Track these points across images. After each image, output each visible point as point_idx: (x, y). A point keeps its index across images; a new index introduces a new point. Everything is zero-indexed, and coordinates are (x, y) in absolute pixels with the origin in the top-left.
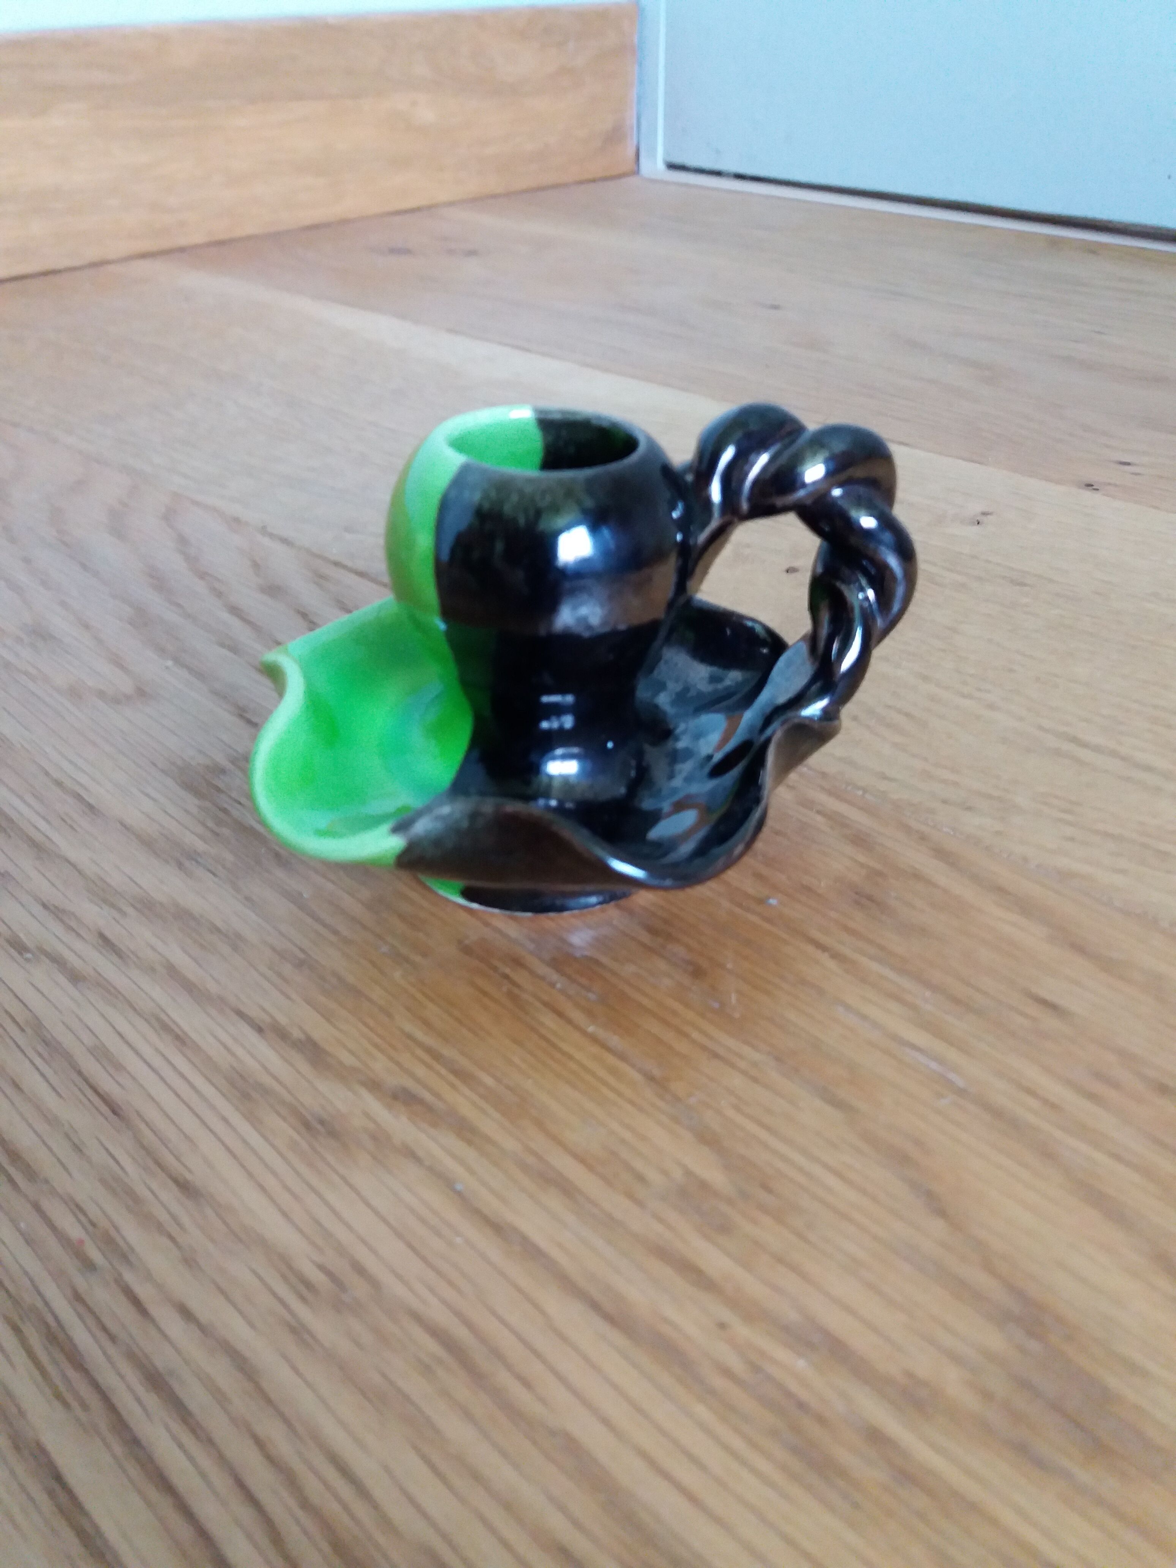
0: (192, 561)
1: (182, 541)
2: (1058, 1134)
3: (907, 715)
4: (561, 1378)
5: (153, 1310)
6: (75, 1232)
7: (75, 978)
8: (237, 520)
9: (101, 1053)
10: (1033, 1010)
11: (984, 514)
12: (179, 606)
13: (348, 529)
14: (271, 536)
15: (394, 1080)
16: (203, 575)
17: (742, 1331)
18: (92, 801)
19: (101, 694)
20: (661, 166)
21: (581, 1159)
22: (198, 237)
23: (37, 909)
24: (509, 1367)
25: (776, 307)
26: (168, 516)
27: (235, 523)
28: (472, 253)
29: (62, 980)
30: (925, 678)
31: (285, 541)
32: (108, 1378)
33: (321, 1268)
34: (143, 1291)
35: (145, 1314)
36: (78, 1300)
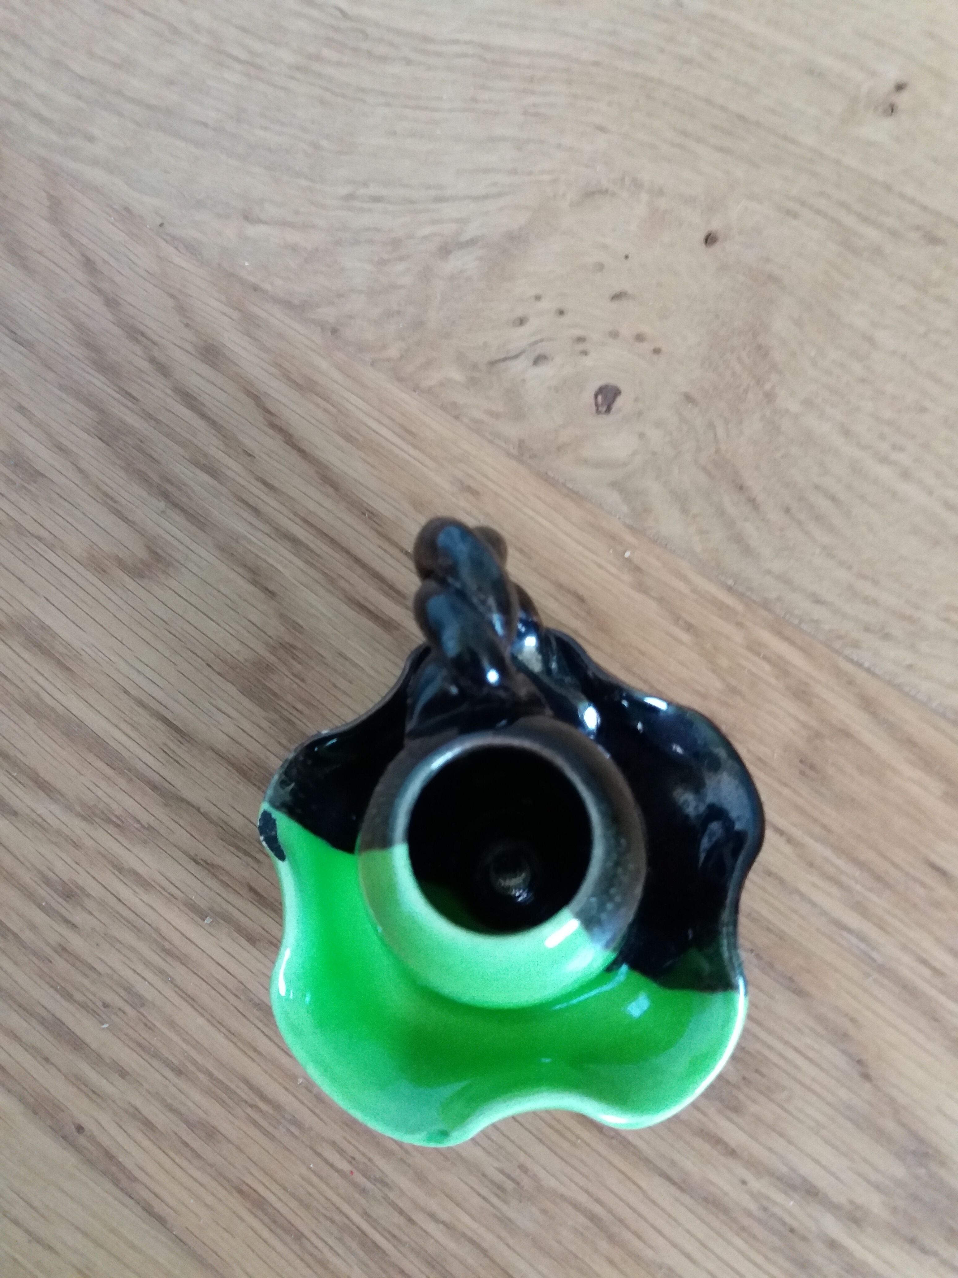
0: (113, 305)
1: (89, 266)
2: (943, 999)
4: (659, 1232)
5: (414, 1217)
6: (345, 1166)
8: (127, 212)
10: (931, 879)
11: (898, 89)
14: (174, 240)
16: (133, 333)
17: (756, 1184)
19: (121, 564)
24: (627, 1227)
26: (55, 212)
27: (129, 218)
29: (244, 942)
31: (191, 249)
33: (502, 1171)
34: (402, 1203)
35: (411, 1220)
36: (366, 1215)
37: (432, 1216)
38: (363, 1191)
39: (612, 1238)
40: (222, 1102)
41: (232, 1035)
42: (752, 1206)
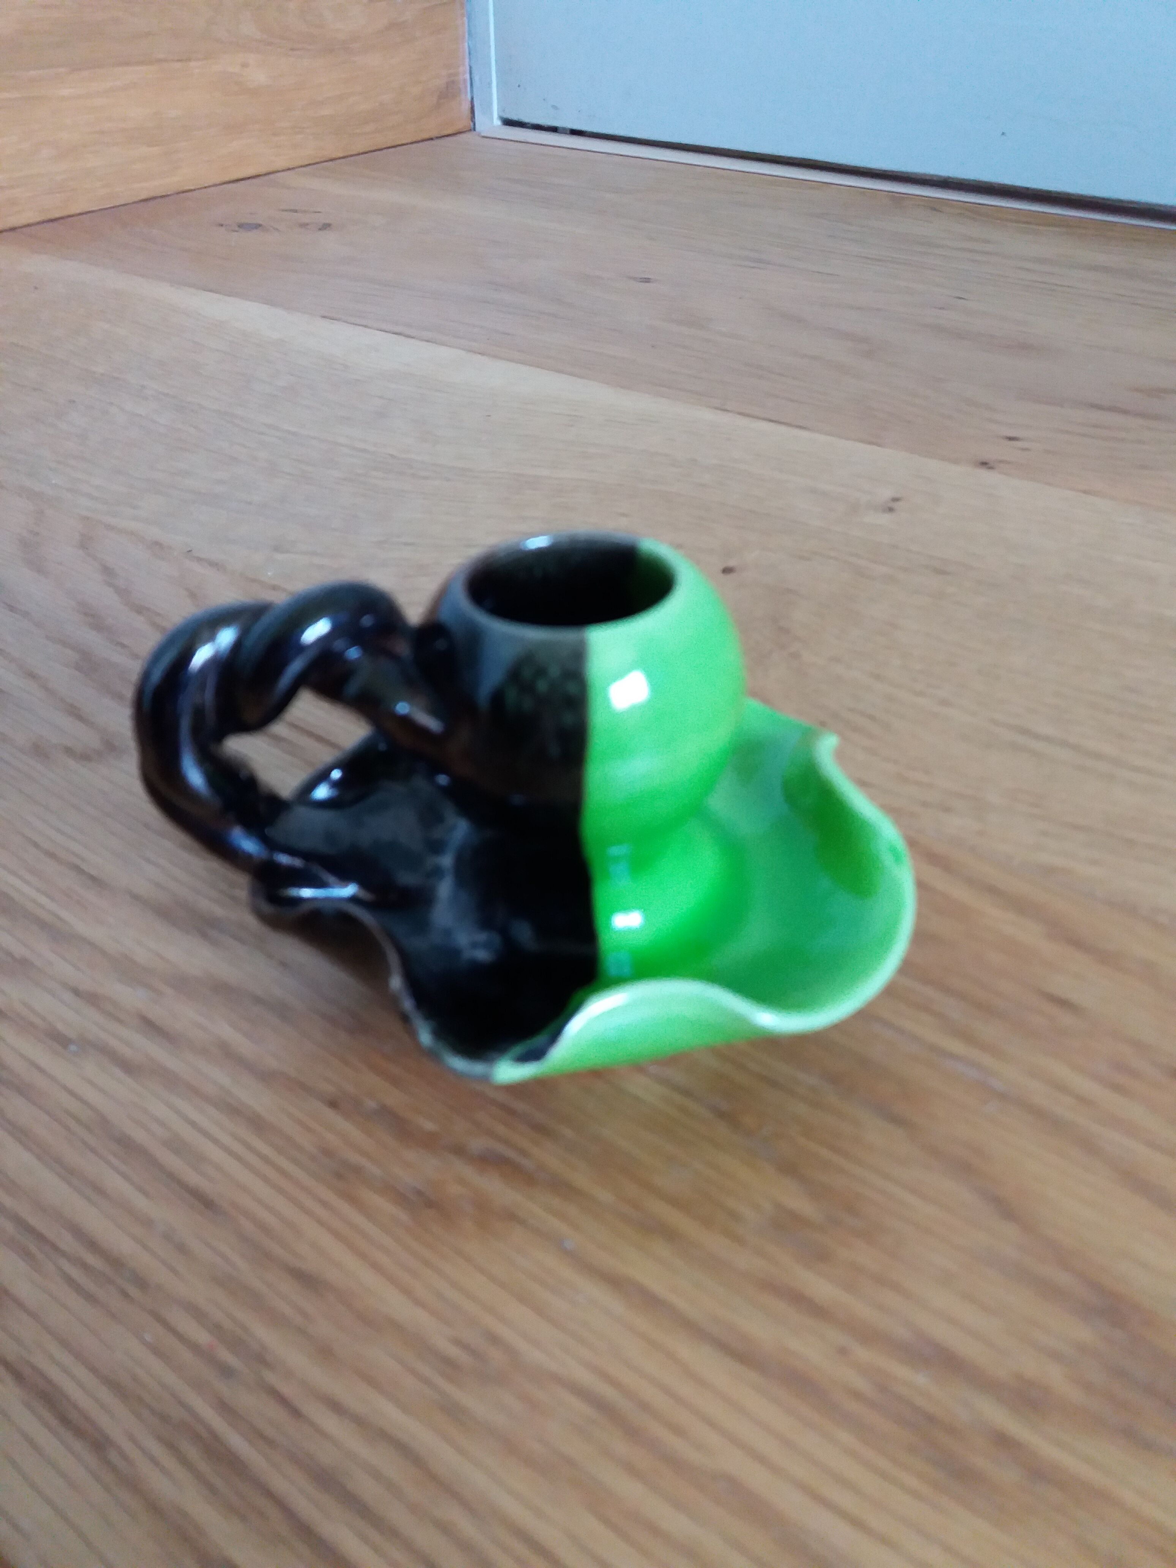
0: (123, 593)
1: (107, 571)
2: (1097, 1128)
3: (872, 718)
4: (711, 1424)
5: (304, 1408)
6: (203, 1337)
7: (128, 1067)
8: (157, 544)
9: (177, 1146)
10: (1049, 1009)
11: (896, 500)
12: (123, 646)
13: (277, 549)
14: (199, 560)
15: (478, 1144)
16: (140, 610)
17: (861, 1353)
18: (93, 872)
19: (69, 751)
20: (497, 122)
21: (674, 1202)
22: (29, 216)
23: (68, 996)
24: (659, 1418)
25: (647, 280)
26: (85, 543)
27: (157, 547)
28: (326, 227)
29: (116, 1070)
30: (878, 677)
31: (214, 564)
32: (279, 1484)
33: (458, 1342)
34: (287, 1389)
35: (296, 1413)
36: (224, 1408)
37: (336, 1407)
38: (227, 1372)
39: (633, 1433)
40: (27, 1255)
41: (68, 1173)
42: (861, 1384)
